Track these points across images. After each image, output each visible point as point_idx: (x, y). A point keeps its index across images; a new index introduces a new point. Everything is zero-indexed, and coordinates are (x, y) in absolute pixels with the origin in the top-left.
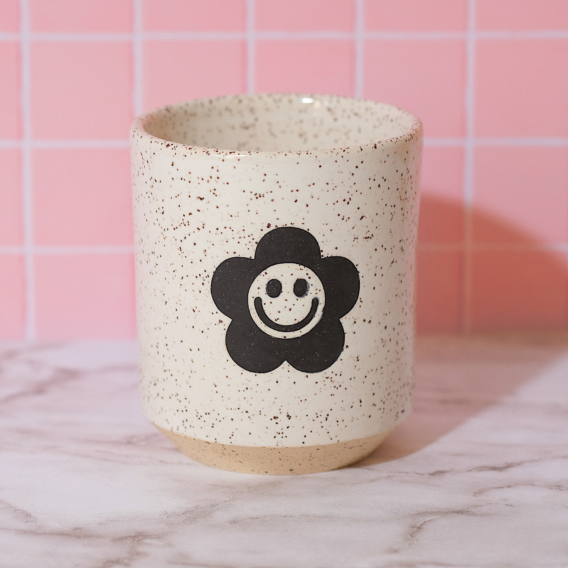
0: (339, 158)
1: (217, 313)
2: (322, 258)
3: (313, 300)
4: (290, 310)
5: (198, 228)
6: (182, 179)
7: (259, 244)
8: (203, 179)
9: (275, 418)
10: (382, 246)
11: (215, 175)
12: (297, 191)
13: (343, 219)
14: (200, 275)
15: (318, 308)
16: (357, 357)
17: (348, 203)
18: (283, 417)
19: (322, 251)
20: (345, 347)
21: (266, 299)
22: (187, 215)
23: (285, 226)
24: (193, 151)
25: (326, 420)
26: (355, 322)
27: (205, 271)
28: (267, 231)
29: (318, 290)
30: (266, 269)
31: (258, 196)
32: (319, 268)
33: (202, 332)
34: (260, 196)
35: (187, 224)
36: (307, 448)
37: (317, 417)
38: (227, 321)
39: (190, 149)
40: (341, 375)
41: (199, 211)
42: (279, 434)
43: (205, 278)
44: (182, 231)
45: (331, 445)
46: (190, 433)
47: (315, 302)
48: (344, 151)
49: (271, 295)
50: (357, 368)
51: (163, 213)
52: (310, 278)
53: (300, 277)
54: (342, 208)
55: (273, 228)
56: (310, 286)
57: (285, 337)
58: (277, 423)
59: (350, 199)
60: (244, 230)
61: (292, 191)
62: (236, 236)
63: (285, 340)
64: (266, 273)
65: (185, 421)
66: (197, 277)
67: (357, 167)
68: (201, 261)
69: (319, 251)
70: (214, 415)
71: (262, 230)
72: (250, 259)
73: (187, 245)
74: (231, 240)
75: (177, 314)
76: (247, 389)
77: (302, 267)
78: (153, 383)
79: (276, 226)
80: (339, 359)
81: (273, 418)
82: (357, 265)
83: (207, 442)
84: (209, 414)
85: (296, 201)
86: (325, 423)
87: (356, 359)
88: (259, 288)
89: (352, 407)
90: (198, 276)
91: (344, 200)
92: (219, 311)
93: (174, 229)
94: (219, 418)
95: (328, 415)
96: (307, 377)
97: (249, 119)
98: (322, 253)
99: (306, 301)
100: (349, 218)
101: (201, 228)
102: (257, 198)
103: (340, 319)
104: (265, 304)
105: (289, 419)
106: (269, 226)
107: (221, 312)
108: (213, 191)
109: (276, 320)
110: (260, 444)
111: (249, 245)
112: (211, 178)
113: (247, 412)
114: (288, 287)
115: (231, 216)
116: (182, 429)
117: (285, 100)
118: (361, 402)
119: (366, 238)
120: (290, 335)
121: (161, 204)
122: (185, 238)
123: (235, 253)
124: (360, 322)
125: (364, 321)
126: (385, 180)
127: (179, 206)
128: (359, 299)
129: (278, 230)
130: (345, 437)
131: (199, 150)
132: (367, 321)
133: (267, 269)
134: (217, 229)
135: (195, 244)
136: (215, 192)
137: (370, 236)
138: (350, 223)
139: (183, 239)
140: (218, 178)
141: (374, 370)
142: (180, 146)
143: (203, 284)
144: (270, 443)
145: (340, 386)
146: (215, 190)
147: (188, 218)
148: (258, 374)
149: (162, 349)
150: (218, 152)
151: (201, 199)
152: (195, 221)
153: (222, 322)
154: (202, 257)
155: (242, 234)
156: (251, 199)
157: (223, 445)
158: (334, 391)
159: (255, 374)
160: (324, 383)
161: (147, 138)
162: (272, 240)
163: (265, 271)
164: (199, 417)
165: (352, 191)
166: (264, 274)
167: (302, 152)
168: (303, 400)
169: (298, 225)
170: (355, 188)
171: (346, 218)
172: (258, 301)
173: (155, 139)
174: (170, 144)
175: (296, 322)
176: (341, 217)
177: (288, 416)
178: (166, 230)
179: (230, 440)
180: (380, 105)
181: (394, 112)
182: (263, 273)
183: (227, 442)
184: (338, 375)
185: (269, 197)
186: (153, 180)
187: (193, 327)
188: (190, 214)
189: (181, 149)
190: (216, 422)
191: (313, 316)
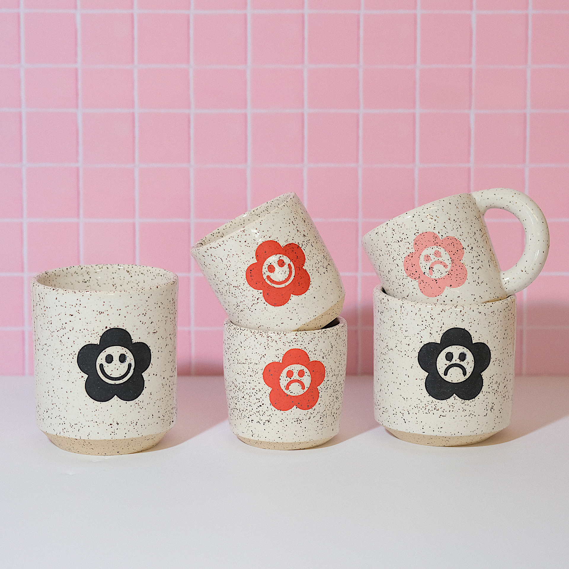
0: (140, 293)
1: (80, 372)
2: (133, 343)
3: (129, 364)
4: (117, 369)
5: (70, 330)
6: (61, 306)
7: (101, 337)
8: (72, 306)
9: (110, 424)
10: (162, 337)
11: (79, 303)
12: (120, 310)
13: (143, 323)
14: (71, 354)
15: (131, 368)
16: (151, 393)
17: (145, 315)
18: (115, 424)
19: (133, 340)
20: (144, 387)
21: (105, 364)
22: (64, 324)
23: (114, 328)
24: (67, 291)
25: (136, 425)
26: (149, 375)
27: (74, 352)
28: (105, 330)
29: (131, 359)
30: (105, 349)
31: (100, 313)
32: (131, 348)
33: (73, 383)
34: (102, 313)
35: (64, 328)
36: (127, 439)
37: (132, 423)
38: (86, 376)
39: (65, 290)
40: (143, 402)
41: (70, 321)
42: (113, 432)
43: (74, 355)
44: (62, 332)
45: (138, 438)
46: (67, 435)
47: (130, 365)
48: (142, 289)
49: (108, 362)
50: (151, 398)
51: (51, 324)
52: (127, 353)
53: (122, 353)
54: (142, 318)
55: (108, 328)
56: (127, 357)
57: (115, 383)
58: (112, 427)
59: (146, 313)
60: (94, 330)
61: (117, 310)
62: (90, 333)
63: (115, 385)
64: (105, 351)
65: (64, 429)
66: (70, 355)
67: (149, 297)
68: (72, 346)
69: (132, 340)
70: (79, 425)
71: (103, 330)
72: (97, 345)
73: (64, 339)
74: (87, 336)
75: (59, 374)
76: (96, 410)
77: (123, 348)
78: (46, 411)
79: (110, 328)
80: (142, 394)
81: (110, 425)
82: (150, 346)
83: (76, 439)
84: (77, 424)
85: (120, 315)
86: (136, 427)
87: (150, 394)
88: (102, 359)
89: (149, 418)
90: (70, 354)
91: (143, 314)
92: (81, 372)
93: (57, 331)
94: (82, 426)
95: (137, 422)
96: (126, 403)
97: (87, 278)
98: (133, 341)
99: (125, 365)
100: (145, 323)
101: (72, 330)
102: (100, 314)
103: (142, 374)
104: (105, 367)
105: (118, 425)
106: (106, 327)
107: (83, 372)
108: (78, 311)
109: (110, 375)
110: (103, 438)
111: (96, 338)
112: (77, 304)
113: (96, 422)
114: (116, 358)
115: (87, 323)
116: (62, 433)
117: (105, 267)
118: (153, 416)
119: (154, 333)
120: (118, 382)
121: (50, 319)
122: (63, 335)
123: (89, 342)
124: (151, 375)
125: (154, 374)
126: (162, 304)
127: (60, 319)
128: (151, 364)
129: (111, 329)
130: (146, 433)
131: (70, 291)
132: (155, 375)
133: (106, 349)
134: (80, 330)
135: (68, 338)
136: (79, 311)
137: (156, 332)
138: (146, 326)
139: (62, 336)
140: (80, 304)
141: (159, 399)
142: (60, 289)
143: (73, 358)
144: (109, 438)
145: (143, 408)
146: (79, 310)
147: (65, 325)
148: (102, 402)
149: (51, 393)
150: (80, 292)
151: (72, 315)
152: (68, 327)
153: (83, 377)
154: (73, 344)
155: (93, 332)
156: (97, 315)
157: (84, 440)
158: (140, 410)
159: (101, 402)
160: (135, 406)
161: (42, 286)
162: (108, 335)
163: (105, 350)
164: (71, 426)
165: (147, 310)
166: (104, 352)
167: (122, 291)
168: (125, 415)
169: (121, 327)
170: (148, 308)
171: (144, 323)
172: (101, 366)
173: (46, 287)
174: (55, 289)
175: (121, 376)
176: (142, 322)
177: (117, 423)
178: (53, 332)
179: (88, 437)
180: (154, 269)
181: (162, 272)
182: (104, 351)
183: (86, 438)
184: (142, 402)
185: (106, 313)
186: (46, 307)
187: (68, 380)
188: (66, 323)
189: (61, 291)
190: (80, 428)
191: (129, 372)
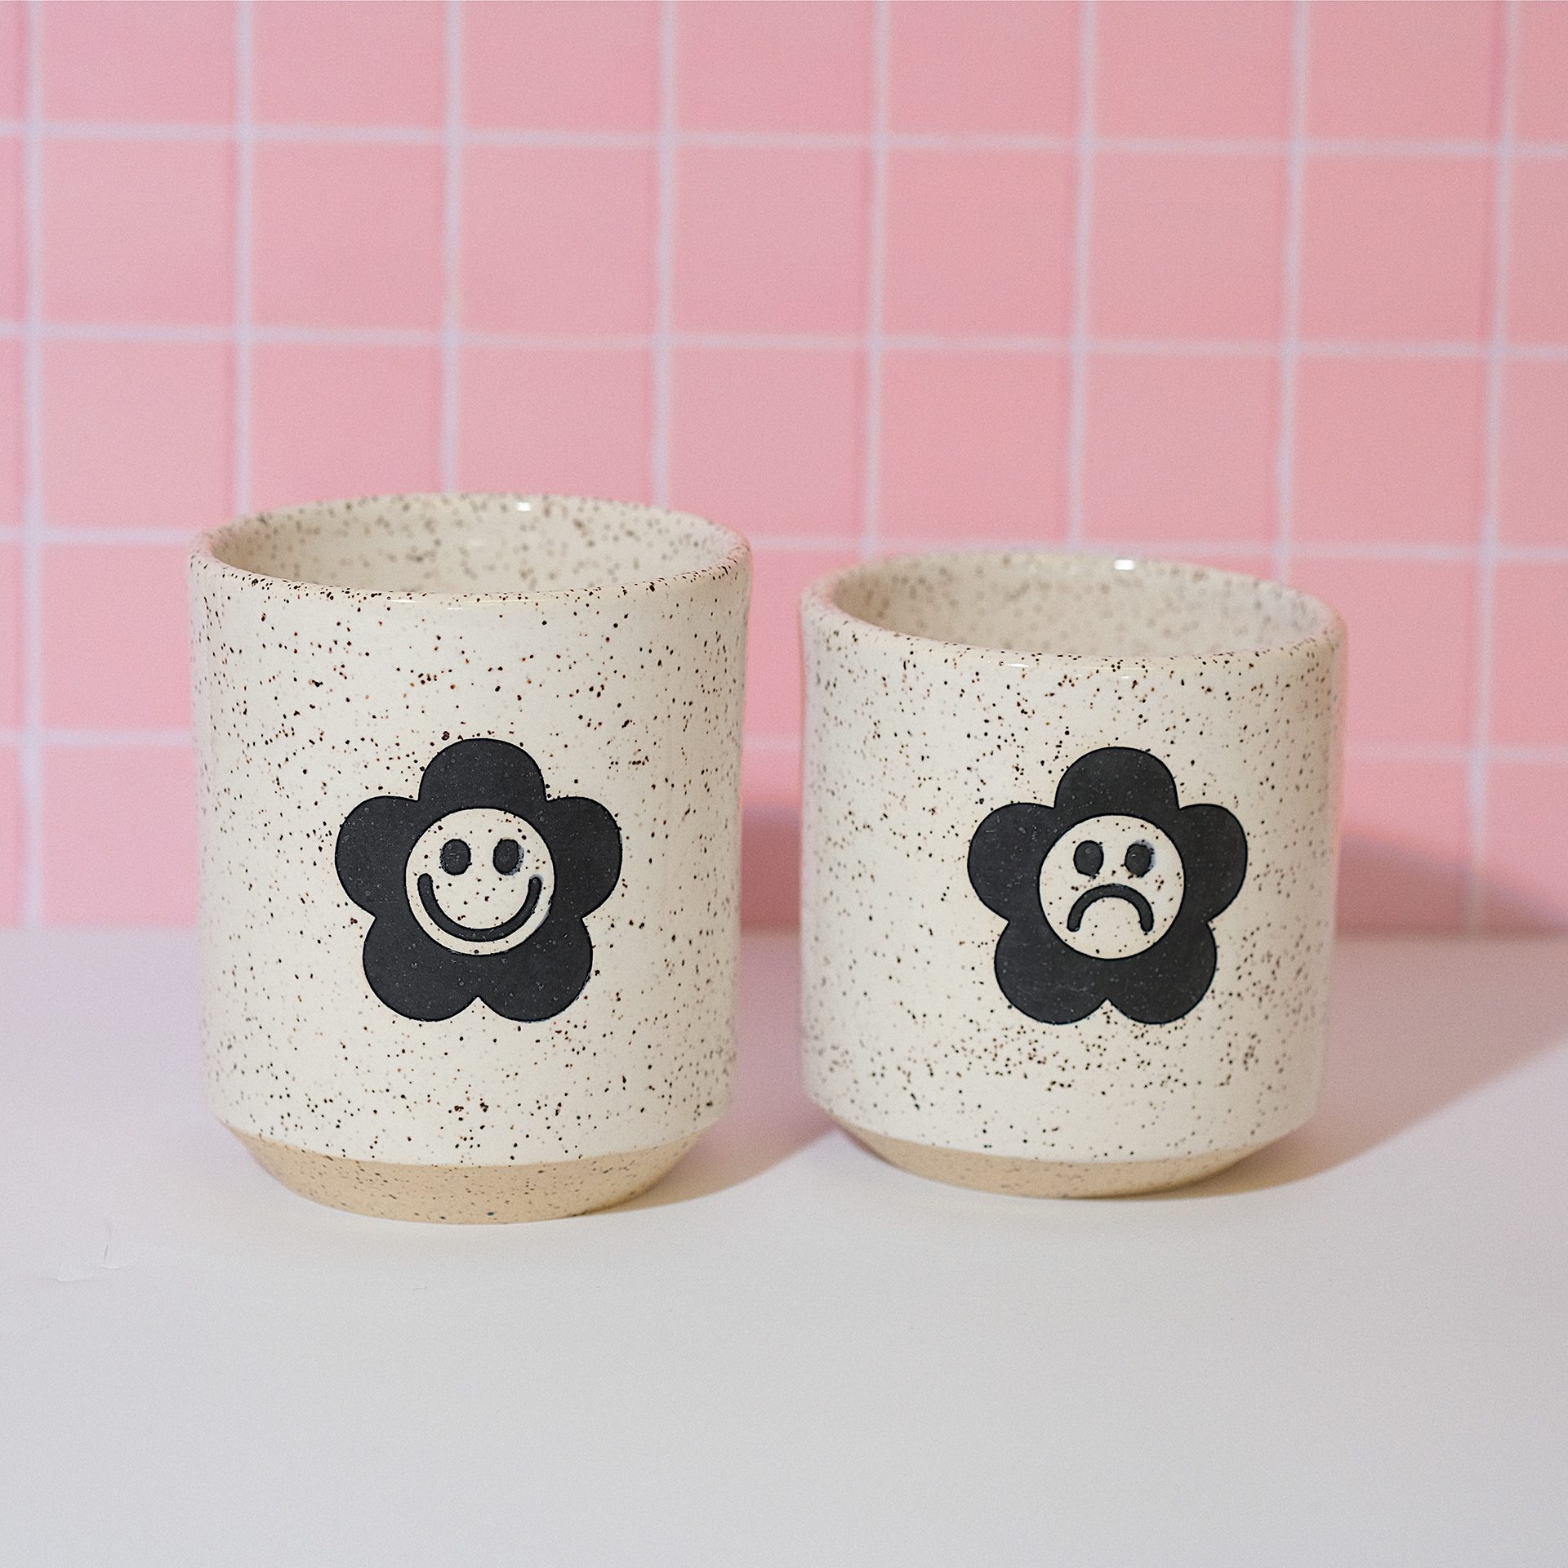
0: (580, 607)
1: (346, 904)
2: (548, 799)
3: (531, 881)
4: (487, 899)
5: (311, 741)
6: (280, 646)
7: (427, 771)
8: (320, 646)
9: (457, 1108)
10: (667, 780)
11: (343, 638)
12: (501, 669)
13: (589, 725)
14: (314, 831)
15: (541, 896)
16: (617, 994)
17: (599, 694)
18: (473, 1107)
19: (548, 786)
20: (593, 972)
21: (440, 877)
22: (290, 715)
23: (476, 737)
24: (302, 593)
25: (557, 1114)
26: (612, 926)
27: (325, 824)
28: (442, 745)
29: (541, 862)
30: (440, 819)
31: (424, 678)
32: (542, 819)
33: (319, 942)
34: (429, 679)
35: (290, 733)
36: (520, 1168)
37: (539, 1108)
38: (366, 920)
39: (296, 587)
40: (585, 1027)
41: (312, 707)
42: (465, 1139)
43: (324, 838)
44: (282, 746)
45: (567, 1164)
46: (295, 1139)
47: (535, 885)
48: (591, 594)
49: (450, 870)
50: (618, 1014)
51: (245, 713)
52: (524, 837)
53: (505, 837)
54: (586, 703)
55: (453, 740)
56: (526, 854)
57: (476, 951)
58: (461, 1119)
59: (602, 687)
60: (398, 744)
61: (490, 670)
62: (384, 756)
63: (477, 957)
64: (440, 828)
65: (286, 1116)
66: (308, 835)
67: (616, 626)
68: (316, 804)
69: (544, 787)
70: (340, 1102)
71: (432, 744)
72: (410, 800)
73: (290, 774)
74: (373, 764)
75: (271, 908)
76: (404, 1051)
77: (510, 816)
78: (226, 1044)
79: (460, 737)
80: (581, 996)
81: (453, 1110)
82: (616, 815)
83: (328, 1157)
84: (331, 1101)
85: (498, 689)
86: (555, 1121)
87: (616, 998)
88: (426, 857)
89: (607, 1090)
90: (311, 834)
91: (591, 689)
92: (350, 901)
93: (267, 743)
94: (351, 1109)
95: (560, 1105)
96: (519, 1029)
98: (548, 791)
99: (518, 883)
100: (600, 724)
101: (316, 740)
102: (423, 682)
103: (584, 919)
104: (438, 887)
105: (485, 1110)
106: (446, 736)
107: (355, 902)
108: (340, 670)
109: (459, 919)
110: (428, 1160)
111: (408, 774)
112: (336, 643)
113: (403, 1097)
114: (482, 855)
115: (374, 717)
116: (279, 1131)
117: (494, 505)
118: (624, 1081)
119: (634, 763)
120: (487, 948)
121: (241, 695)
122: (287, 760)
123: (380, 788)
124: (623, 925)
125: (631, 923)
126: (672, 652)
127: (276, 698)
128: (620, 881)
129: (463, 743)
130: (594, 1147)
131: (314, 590)
132: (637, 924)
133: (443, 819)
134: (348, 742)
135: (305, 772)
136: (342, 670)
137: (643, 760)
138: (604, 733)
139: (282, 762)
140: (349, 644)
141: (652, 1020)
142: (278, 582)
143: (320, 849)
144: (448, 1157)
145: (584, 1049)
146: (343, 666)
147: (291, 721)
148: (424, 1023)
149: (244, 976)
150: (350, 595)
151: (317, 684)
152: (305, 727)
153: (356, 922)
154: (320, 797)
155: (394, 753)
156: (412, 685)
157: (358, 1162)
158: (572, 1058)
159: (419, 1022)
160: (553, 1042)
161: (216, 567)
162: (451, 764)
163: (438, 823)
164: (313, 1107)
165: (607, 671)
166: (437, 830)
167: (510, 595)
168: (512, 1075)
169: (501, 735)
170: (611, 665)
171: (594, 724)
172: (425, 882)
173: (231, 570)
174: (259, 580)
175: (498, 923)
176: (585, 721)
177: (482, 1105)
178: (251, 745)
179: (372, 1152)
180: (675, 515)
181: (701, 528)
182: (435, 827)
183: (364, 1156)
184: (580, 1027)
185: (445, 680)
186: (227, 648)
187: (301, 933)
188: (296, 713)
189: (280, 588)
190: (345, 1118)
191: (531, 912)
